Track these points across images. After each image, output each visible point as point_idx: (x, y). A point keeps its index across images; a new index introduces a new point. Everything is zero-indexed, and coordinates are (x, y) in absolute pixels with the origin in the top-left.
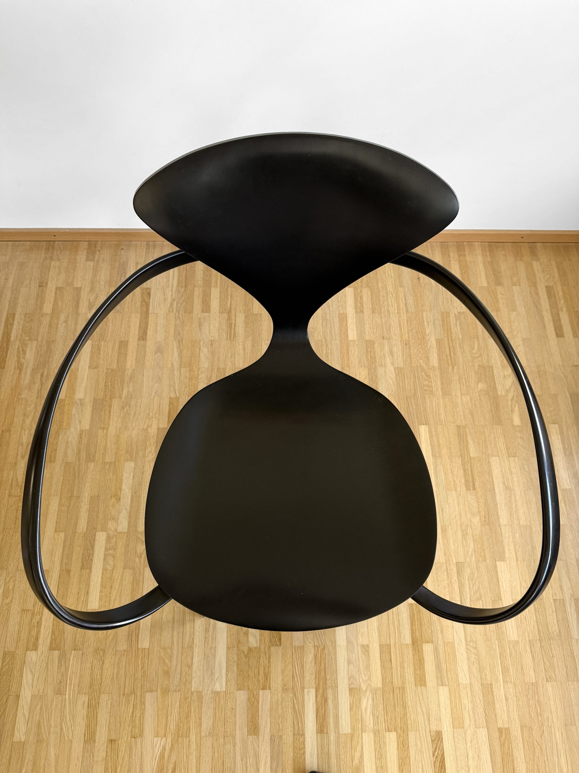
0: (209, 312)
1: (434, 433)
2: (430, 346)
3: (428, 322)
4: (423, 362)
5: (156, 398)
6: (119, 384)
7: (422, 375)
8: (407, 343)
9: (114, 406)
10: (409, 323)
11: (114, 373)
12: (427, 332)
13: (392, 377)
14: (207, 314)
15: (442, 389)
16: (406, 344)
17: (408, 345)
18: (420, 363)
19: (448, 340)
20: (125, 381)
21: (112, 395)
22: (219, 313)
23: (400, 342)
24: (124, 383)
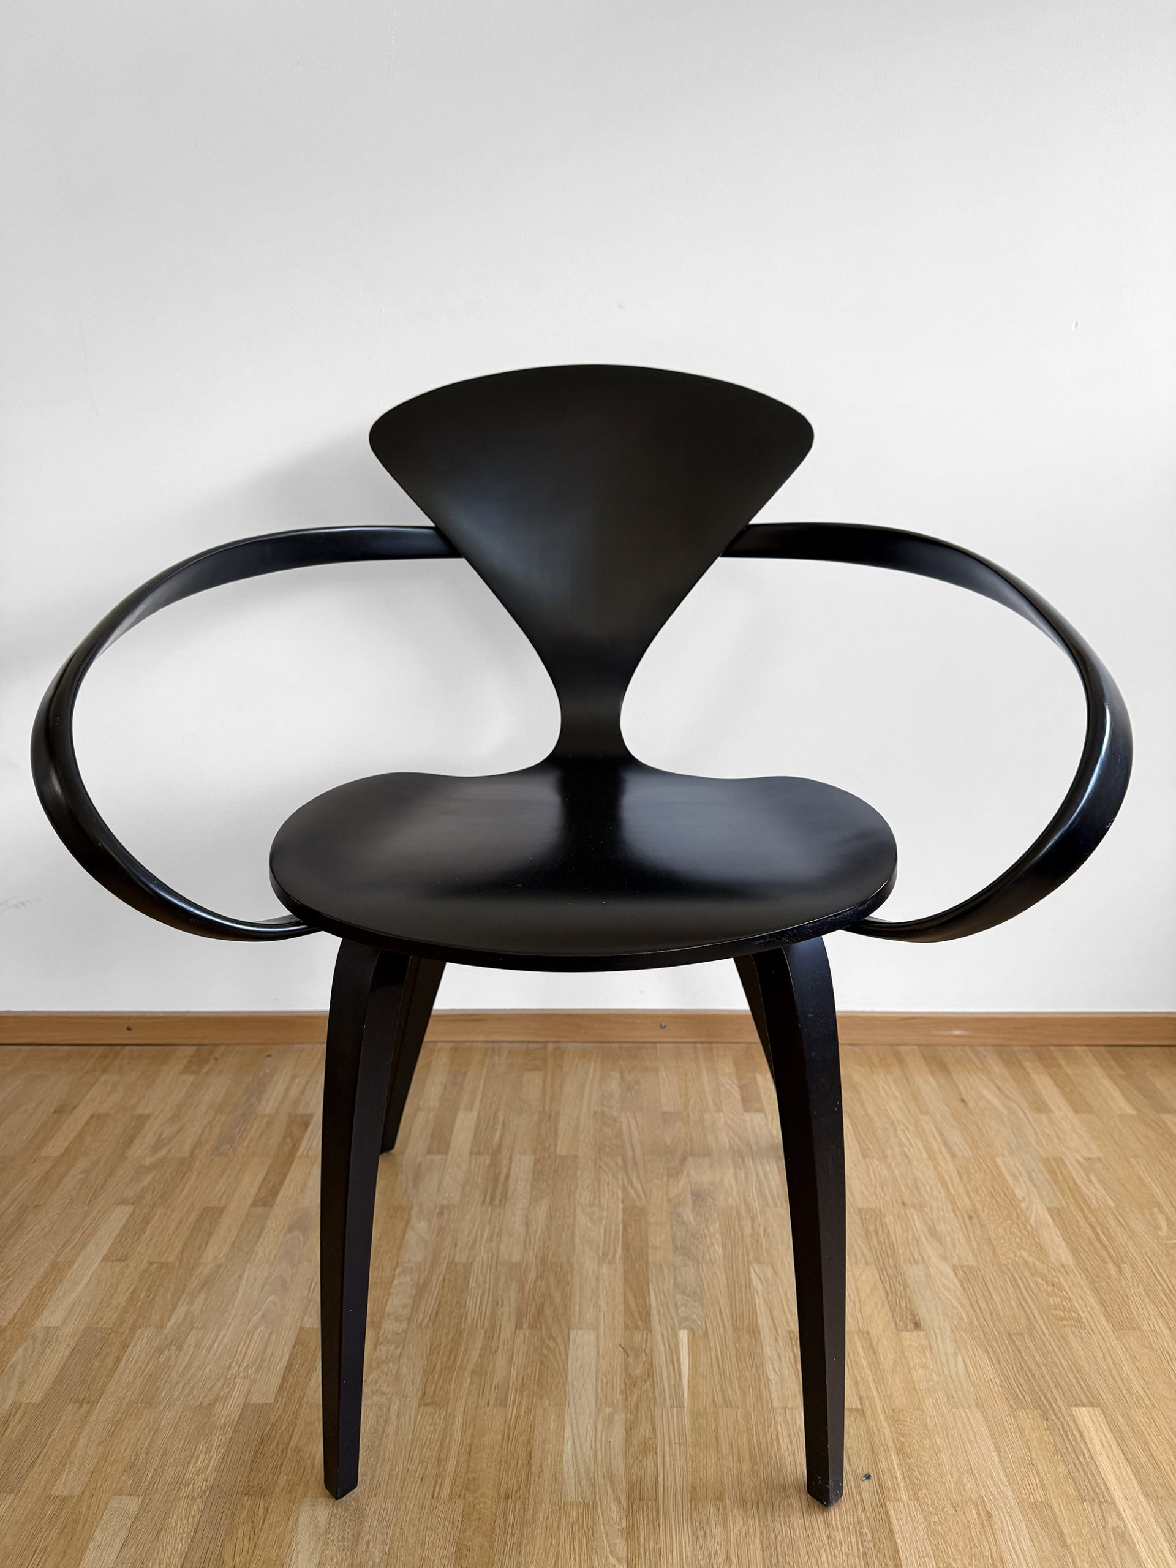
0: (446, 1152)
1: (1126, 1429)
2: (1036, 1221)
3: (1014, 1176)
4: (1030, 1255)
5: (262, 1328)
6: (169, 1297)
7: (1036, 1283)
8: (971, 1214)
9: (135, 1346)
10: (965, 1177)
11: (163, 1271)
12: (1019, 1194)
13: (952, 1287)
14: (439, 1157)
15: (1108, 1317)
16: (970, 1218)
17: (975, 1220)
18: (1022, 1257)
19: (1082, 1210)
20: (187, 1290)
21: (140, 1321)
22: (471, 1154)
23: (952, 1214)
24: (183, 1292)
